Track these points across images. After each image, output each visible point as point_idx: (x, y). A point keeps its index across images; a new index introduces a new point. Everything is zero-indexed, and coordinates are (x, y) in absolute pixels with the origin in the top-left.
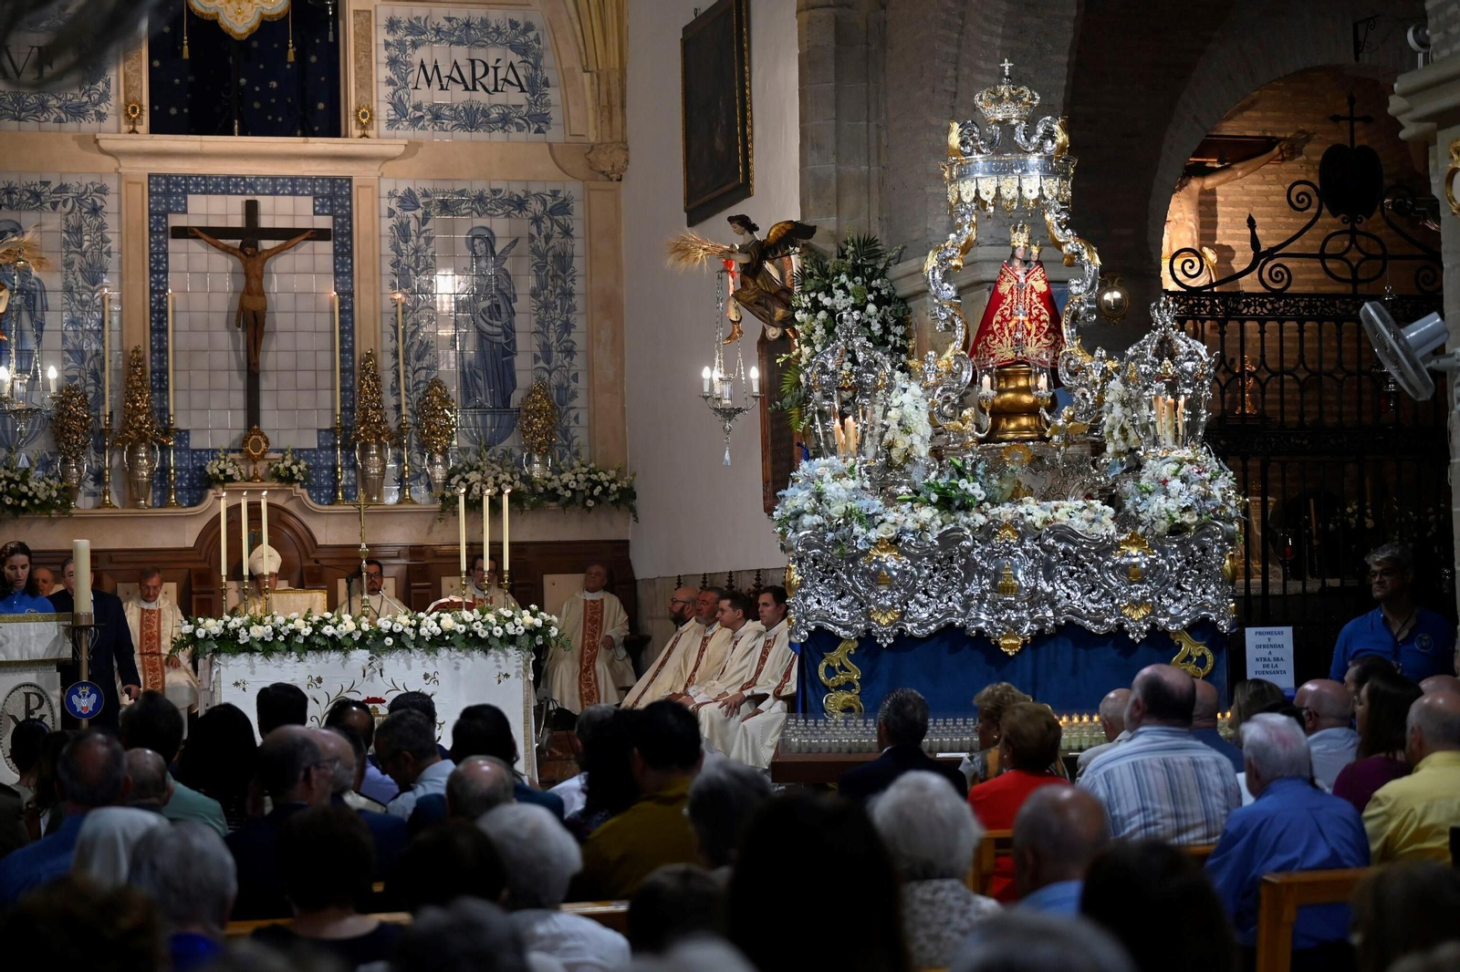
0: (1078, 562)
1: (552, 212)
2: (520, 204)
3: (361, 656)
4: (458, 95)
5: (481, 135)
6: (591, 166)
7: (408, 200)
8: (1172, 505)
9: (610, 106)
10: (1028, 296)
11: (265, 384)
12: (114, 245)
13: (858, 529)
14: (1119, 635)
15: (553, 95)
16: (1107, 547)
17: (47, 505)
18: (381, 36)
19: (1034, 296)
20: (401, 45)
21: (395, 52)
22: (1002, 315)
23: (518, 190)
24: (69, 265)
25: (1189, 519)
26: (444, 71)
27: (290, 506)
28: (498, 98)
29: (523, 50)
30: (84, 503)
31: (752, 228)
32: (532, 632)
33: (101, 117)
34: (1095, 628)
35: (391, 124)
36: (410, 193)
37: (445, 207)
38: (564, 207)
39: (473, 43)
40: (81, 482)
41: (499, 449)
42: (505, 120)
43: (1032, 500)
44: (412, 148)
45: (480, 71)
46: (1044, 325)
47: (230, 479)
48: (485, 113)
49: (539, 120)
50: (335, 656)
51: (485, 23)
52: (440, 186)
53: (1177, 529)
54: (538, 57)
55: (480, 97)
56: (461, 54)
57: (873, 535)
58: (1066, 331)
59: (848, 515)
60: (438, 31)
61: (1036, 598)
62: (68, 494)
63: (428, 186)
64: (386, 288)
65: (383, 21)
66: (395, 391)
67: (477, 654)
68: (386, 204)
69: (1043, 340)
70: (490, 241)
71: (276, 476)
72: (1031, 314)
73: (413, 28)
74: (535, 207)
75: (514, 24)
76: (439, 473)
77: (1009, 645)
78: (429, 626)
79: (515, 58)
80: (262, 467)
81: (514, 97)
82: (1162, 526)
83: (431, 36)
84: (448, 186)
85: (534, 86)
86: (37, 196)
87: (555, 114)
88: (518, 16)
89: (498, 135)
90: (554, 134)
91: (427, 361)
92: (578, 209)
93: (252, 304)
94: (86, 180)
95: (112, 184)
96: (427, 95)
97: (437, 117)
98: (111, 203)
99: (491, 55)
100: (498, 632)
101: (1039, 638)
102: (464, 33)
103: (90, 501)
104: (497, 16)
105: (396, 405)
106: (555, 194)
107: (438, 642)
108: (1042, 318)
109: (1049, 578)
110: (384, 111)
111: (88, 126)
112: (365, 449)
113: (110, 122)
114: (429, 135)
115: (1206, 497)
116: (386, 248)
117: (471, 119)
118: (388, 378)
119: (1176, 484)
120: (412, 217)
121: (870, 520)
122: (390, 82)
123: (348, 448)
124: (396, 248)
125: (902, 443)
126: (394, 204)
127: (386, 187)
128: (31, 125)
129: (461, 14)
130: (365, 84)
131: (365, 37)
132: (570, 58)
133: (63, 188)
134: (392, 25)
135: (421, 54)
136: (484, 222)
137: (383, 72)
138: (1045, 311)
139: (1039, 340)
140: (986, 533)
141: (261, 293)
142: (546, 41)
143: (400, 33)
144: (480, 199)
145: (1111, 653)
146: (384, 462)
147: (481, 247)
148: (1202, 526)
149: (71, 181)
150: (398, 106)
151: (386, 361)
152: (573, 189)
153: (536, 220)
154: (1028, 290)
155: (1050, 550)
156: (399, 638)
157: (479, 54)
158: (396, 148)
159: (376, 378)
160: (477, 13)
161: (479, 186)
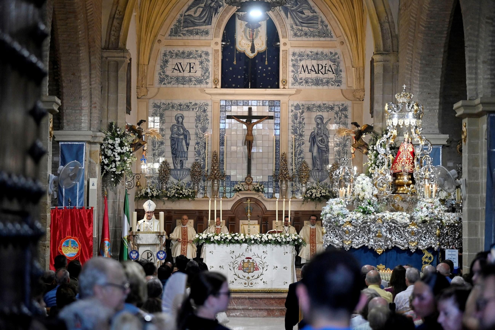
0: (398, 229)
1: (341, 110)
2: (332, 108)
3: (245, 245)
4: (313, 75)
5: (320, 87)
6: (354, 96)
7: (297, 107)
8: (422, 215)
9: (360, 78)
10: (407, 152)
11: (253, 162)
12: (210, 121)
13: (340, 218)
14: (408, 250)
15: (343, 74)
16: (406, 226)
17: (188, 197)
18: (290, 57)
19: (409, 152)
20: (296, 60)
21: (294, 62)
22: (400, 158)
23: (331, 104)
24: (197, 127)
25: (427, 219)
26: (309, 68)
27: (259, 198)
28: (326, 76)
29: (334, 61)
30: (199, 196)
31: (358, 126)
32: (294, 240)
33: (207, 83)
34: (401, 248)
35: (293, 84)
36: (298, 105)
37: (308, 109)
38: (345, 109)
39: (318, 59)
40: (198, 190)
41: (323, 183)
42: (328, 82)
43: (388, 212)
44: (298, 91)
45: (320, 68)
46: (411, 161)
47: (240, 190)
48: (322, 81)
49: (338, 82)
50: (238, 245)
51: (322, 53)
52: (307, 103)
53: (424, 222)
54: (339, 63)
55: (320, 75)
56: (315, 63)
57: (345, 220)
58: (416, 163)
59: (338, 215)
60: (308, 55)
61: (386, 239)
62: (194, 193)
63: (304, 103)
64: (290, 134)
65: (291, 53)
66: (291, 164)
67: (278, 246)
68: (290, 108)
69: (411, 165)
70: (322, 119)
71: (254, 189)
72: (407, 157)
73: (300, 55)
74: (336, 109)
75: (331, 53)
76: (304, 189)
77: (379, 251)
78: (265, 237)
79: (331, 64)
80: (251, 187)
81: (331, 75)
82: (420, 220)
83: (306, 57)
84: (310, 103)
85: (337, 72)
86: (188, 106)
87: (344, 81)
88: (333, 50)
89: (325, 87)
90: (343, 87)
91: (302, 155)
92: (350, 109)
93: (250, 138)
94: (202, 102)
95: (210, 103)
96: (304, 75)
97: (307, 82)
98: (209, 109)
99: (324, 63)
100: (284, 240)
101: (387, 250)
102: (316, 56)
103: (201, 196)
104: (326, 51)
105: (292, 168)
106: (343, 105)
107: (267, 242)
108: (410, 159)
109: (390, 233)
110: (290, 80)
111: (203, 86)
112: (282, 181)
113: (210, 85)
114: (304, 87)
115: (432, 213)
116: (290, 122)
117: (317, 82)
118: (290, 160)
119: (425, 209)
120: (298, 112)
121: (344, 216)
122: (293, 71)
123: (276, 181)
124: (293, 121)
125: (362, 194)
126: (293, 108)
127: (291, 103)
128: (187, 86)
129: (315, 50)
130: (285, 72)
131: (285, 58)
132: (348, 64)
133: (196, 104)
134: (294, 54)
135: (303, 63)
136: (320, 113)
137: (291, 68)
138: (411, 157)
139: (409, 165)
140: (374, 221)
141: (252, 135)
142: (341, 58)
143: (296, 57)
144: (319, 106)
145: (406, 255)
146: (287, 185)
147: (319, 121)
148: (431, 221)
149: (198, 102)
150: (295, 79)
151: (289, 156)
152: (348, 103)
153: (337, 113)
154: (407, 151)
155: (391, 226)
156: (256, 241)
157: (320, 62)
158: (293, 92)
159: (285, 161)
160: (320, 50)
161: (318, 103)
